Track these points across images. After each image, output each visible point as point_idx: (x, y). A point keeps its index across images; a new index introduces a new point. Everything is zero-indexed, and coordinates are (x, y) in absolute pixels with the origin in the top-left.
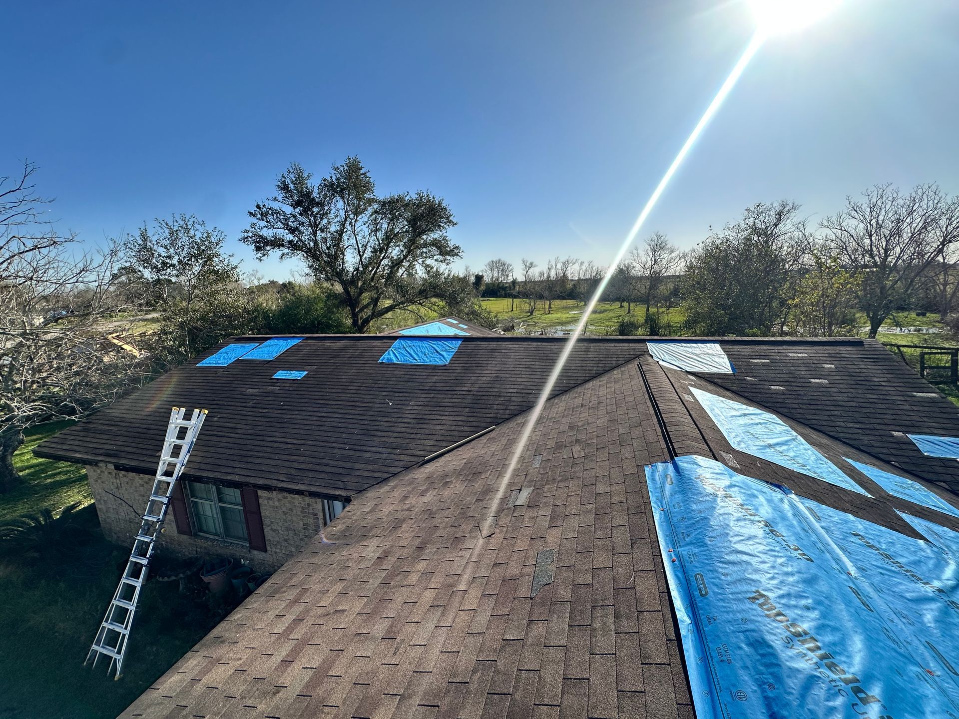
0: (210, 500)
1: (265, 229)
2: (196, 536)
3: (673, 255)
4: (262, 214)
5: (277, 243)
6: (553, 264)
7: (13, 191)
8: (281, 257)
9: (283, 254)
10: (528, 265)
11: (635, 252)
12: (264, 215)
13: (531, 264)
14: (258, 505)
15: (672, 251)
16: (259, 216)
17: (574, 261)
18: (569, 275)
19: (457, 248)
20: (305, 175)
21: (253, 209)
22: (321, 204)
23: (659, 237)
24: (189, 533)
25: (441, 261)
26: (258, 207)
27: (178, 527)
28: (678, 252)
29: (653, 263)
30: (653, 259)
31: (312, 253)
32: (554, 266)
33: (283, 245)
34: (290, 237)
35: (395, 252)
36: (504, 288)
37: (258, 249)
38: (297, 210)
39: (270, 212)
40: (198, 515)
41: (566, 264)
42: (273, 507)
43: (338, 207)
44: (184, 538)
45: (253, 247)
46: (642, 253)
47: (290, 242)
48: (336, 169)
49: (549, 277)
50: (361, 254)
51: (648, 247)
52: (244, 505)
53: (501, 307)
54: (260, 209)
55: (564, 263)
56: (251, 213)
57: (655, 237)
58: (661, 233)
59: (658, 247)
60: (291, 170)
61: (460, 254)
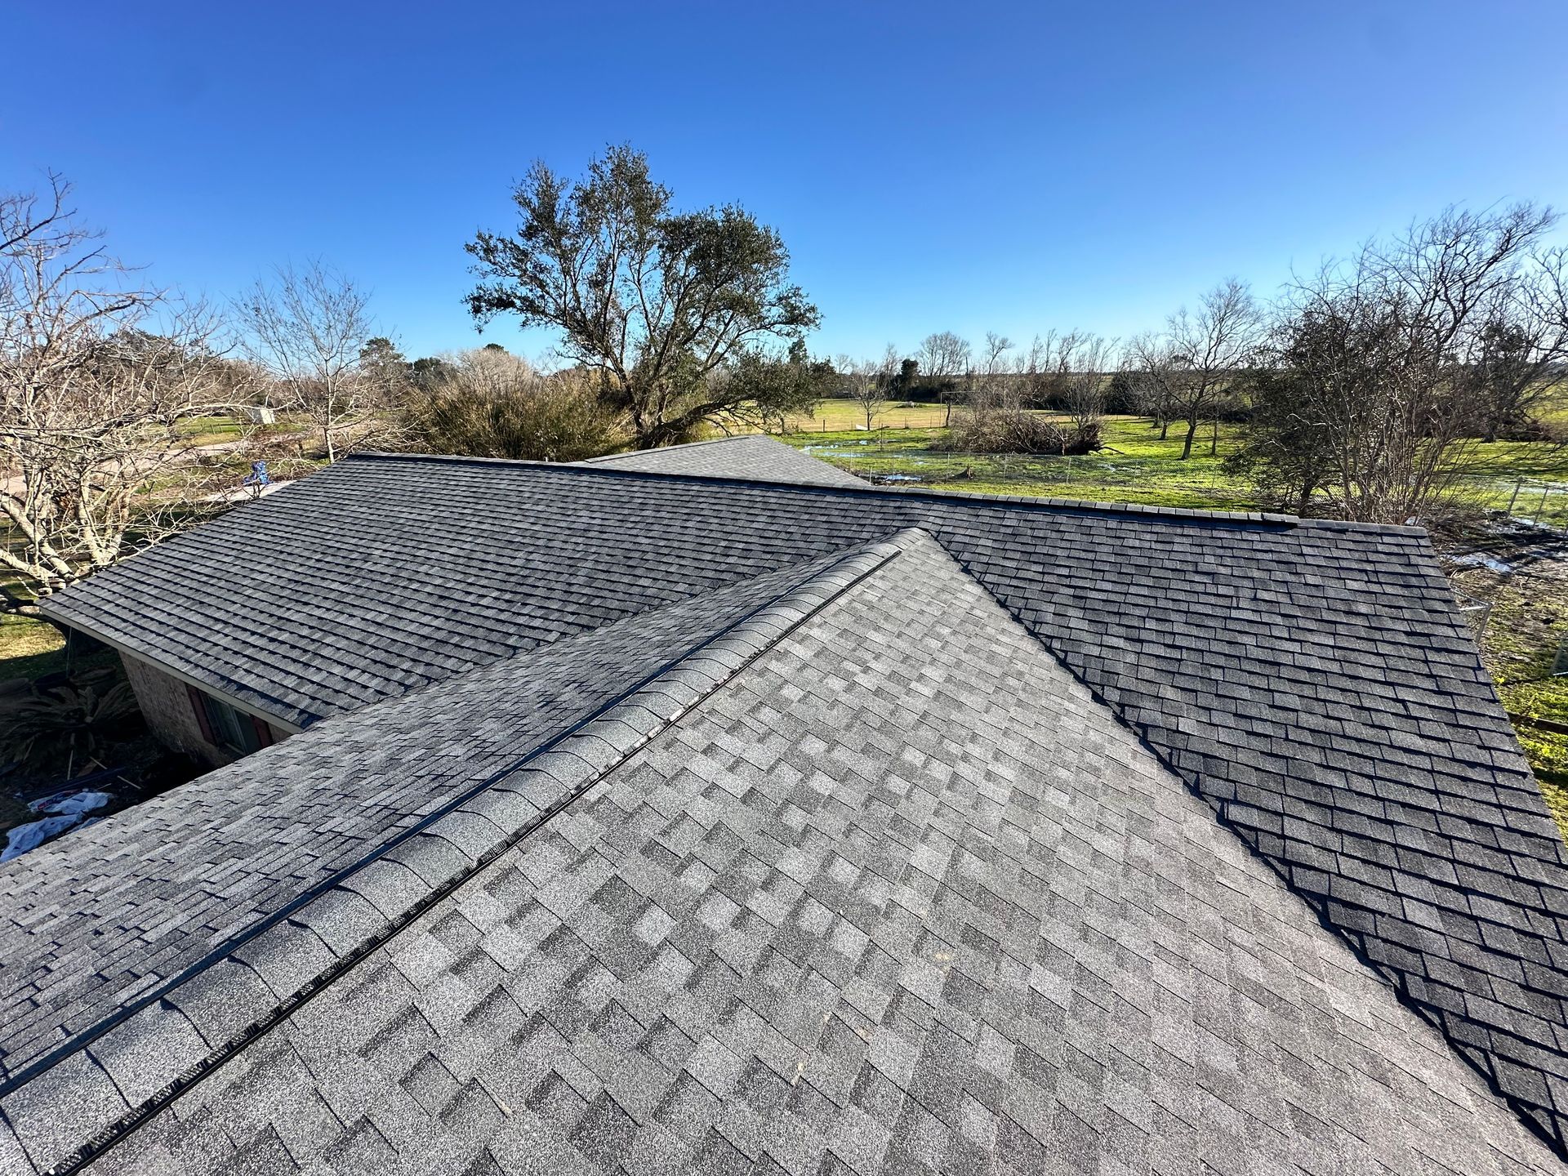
1: (492, 276)
2: (222, 747)
3: (1258, 326)
4: (486, 251)
5: (504, 303)
6: (1043, 341)
7: (48, 221)
8: (524, 324)
9: (527, 319)
10: (997, 343)
11: (1179, 319)
12: (490, 252)
13: (1004, 342)
15: (1257, 320)
16: (482, 253)
17: (1084, 337)
18: (1072, 364)
19: (813, 309)
20: (557, 182)
21: (473, 241)
23: (1234, 289)
24: (214, 742)
26: (480, 237)
27: (202, 732)
29: (1213, 343)
30: (1215, 335)
32: (1045, 347)
33: (512, 304)
34: (524, 291)
36: (949, 386)
37: (478, 311)
38: (531, 243)
39: (500, 246)
41: (1070, 342)
44: (212, 747)
45: (469, 306)
46: (1193, 321)
47: (524, 299)
48: (594, 168)
49: (1033, 368)
50: (651, 320)
51: (1206, 310)
53: (929, 419)
54: (483, 239)
55: (1065, 340)
56: (471, 249)
57: (1226, 291)
58: (1240, 282)
59: (1229, 308)
60: (533, 174)
61: (817, 322)
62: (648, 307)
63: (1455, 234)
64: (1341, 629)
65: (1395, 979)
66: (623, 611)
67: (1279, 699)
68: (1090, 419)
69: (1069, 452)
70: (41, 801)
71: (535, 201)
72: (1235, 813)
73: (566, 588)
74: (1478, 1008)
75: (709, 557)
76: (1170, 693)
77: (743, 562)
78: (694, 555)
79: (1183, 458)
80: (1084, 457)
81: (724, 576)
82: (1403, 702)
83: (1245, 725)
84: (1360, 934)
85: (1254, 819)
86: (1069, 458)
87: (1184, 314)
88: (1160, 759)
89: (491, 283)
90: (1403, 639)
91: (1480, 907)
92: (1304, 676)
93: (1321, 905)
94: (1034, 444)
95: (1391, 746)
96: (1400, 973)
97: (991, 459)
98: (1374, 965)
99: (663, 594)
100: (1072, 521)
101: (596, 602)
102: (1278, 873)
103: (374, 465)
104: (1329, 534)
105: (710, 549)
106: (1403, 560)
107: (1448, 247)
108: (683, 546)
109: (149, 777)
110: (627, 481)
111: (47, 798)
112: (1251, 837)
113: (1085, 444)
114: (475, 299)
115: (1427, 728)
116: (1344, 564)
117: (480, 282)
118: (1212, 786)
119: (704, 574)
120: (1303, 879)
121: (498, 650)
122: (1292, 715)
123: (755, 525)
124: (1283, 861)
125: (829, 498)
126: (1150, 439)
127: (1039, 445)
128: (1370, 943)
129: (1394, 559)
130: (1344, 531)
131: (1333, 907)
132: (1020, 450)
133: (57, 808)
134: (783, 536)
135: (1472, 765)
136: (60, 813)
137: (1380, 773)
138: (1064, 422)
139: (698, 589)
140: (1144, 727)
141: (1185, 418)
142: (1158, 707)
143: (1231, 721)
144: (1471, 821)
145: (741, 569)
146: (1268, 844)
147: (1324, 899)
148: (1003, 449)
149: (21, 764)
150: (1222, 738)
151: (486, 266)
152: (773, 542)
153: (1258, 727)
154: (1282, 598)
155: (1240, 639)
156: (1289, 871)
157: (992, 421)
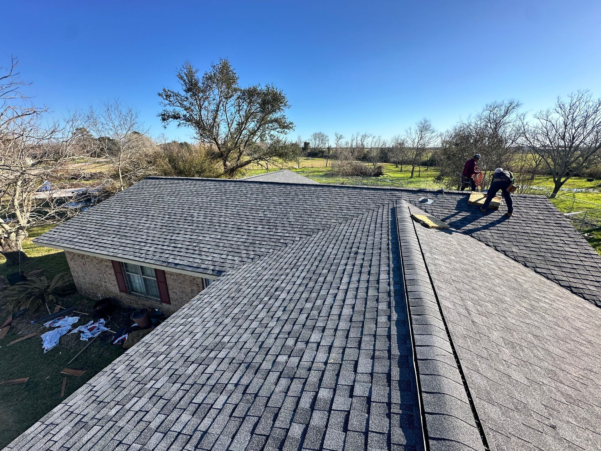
0: (137, 274)
1: (168, 106)
2: (130, 293)
3: (433, 134)
4: (166, 96)
5: (176, 117)
6: (355, 136)
7: (6, 77)
8: (179, 125)
9: (180, 123)
10: (338, 137)
11: (409, 131)
12: (168, 96)
13: (341, 136)
14: (165, 278)
15: (433, 132)
16: (165, 97)
17: (369, 135)
18: (365, 145)
19: (292, 123)
20: (194, 70)
21: (161, 92)
22: (204, 91)
23: (426, 121)
24: (126, 292)
25: (281, 132)
26: (164, 90)
27: (119, 288)
28: (437, 133)
29: (419, 139)
30: (420, 136)
31: (199, 124)
32: (356, 138)
33: (179, 117)
34: (185, 112)
35: (252, 125)
36: (323, 152)
37: (164, 120)
38: (189, 94)
39: (172, 95)
40: (130, 282)
41: (364, 136)
42: (173, 279)
43: (215, 93)
44: (123, 294)
45: (160, 118)
46: (413, 132)
47: (185, 116)
48: (214, 67)
49: (352, 145)
50: (230, 125)
51: (417, 128)
52: (157, 277)
53: (319, 163)
54: (165, 92)
55: (363, 136)
56: (160, 95)
57: (423, 122)
58: (427, 119)
59: (424, 128)
60: (185, 67)
61: (294, 128)
62: (229, 120)
63: (492, 108)
64: (538, 223)
65: (593, 302)
66: (318, 229)
67: (533, 242)
68: (379, 164)
69: (374, 176)
70: (50, 322)
71: (185, 78)
72: (538, 270)
73: (289, 223)
75: (336, 211)
76: (505, 242)
77: (350, 212)
78: (330, 210)
79: (411, 178)
80: (379, 178)
81: (346, 216)
82: (563, 240)
83: (528, 249)
84: (581, 294)
85: (544, 271)
86: (374, 178)
87: (410, 129)
88: (513, 259)
89: (170, 109)
90: (554, 225)
92: (536, 235)
93: (569, 288)
94: (362, 173)
95: (565, 251)
96: (594, 301)
97: (348, 178)
98: (587, 300)
99: (329, 223)
100: (448, 196)
101: (305, 227)
102: (556, 283)
103: (162, 181)
104: (522, 198)
105: (335, 208)
106: (545, 205)
107: (491, 111)
108: (324, 207)
109: (98, 308)
110: (283, 186)
111: (52, 321)
112: (545, 275)
113: (378, 173)
114: (164, 115)
115: (571, 246)
116: (530, 206)
117: (164, 108)
118: (529, 264)
119: (338, 216)
120: (563, 283)
121: (280, 244)
122: (538, 245)
123: (344, 200)
124: (556, 280)
125: (364, 191)
126: (398, 171)
127: (364, 174)
128: (584, 295)
129: (542, 204)
130: (526, 197)
132: (357, 175)
133: (57, 325)
134: (357, 203)
135: (586, 254)
136: (59, 327)
137: (567, 258)
138: (369, 166)
139: (340, 221)
140: (504, 251)
141: (412, 164)
142: (504, 246)
143: (525, 248)
144: (592, 266)
145: (351, 214)
146: (550, 276)
149: (26, 310)
150: (525, 253)
151: (167, 102)
152: (355, 205)
153: (532, 249)
154: (520, 216)
155: (515, 227)
156: (558, 282)
157: (347, 165)
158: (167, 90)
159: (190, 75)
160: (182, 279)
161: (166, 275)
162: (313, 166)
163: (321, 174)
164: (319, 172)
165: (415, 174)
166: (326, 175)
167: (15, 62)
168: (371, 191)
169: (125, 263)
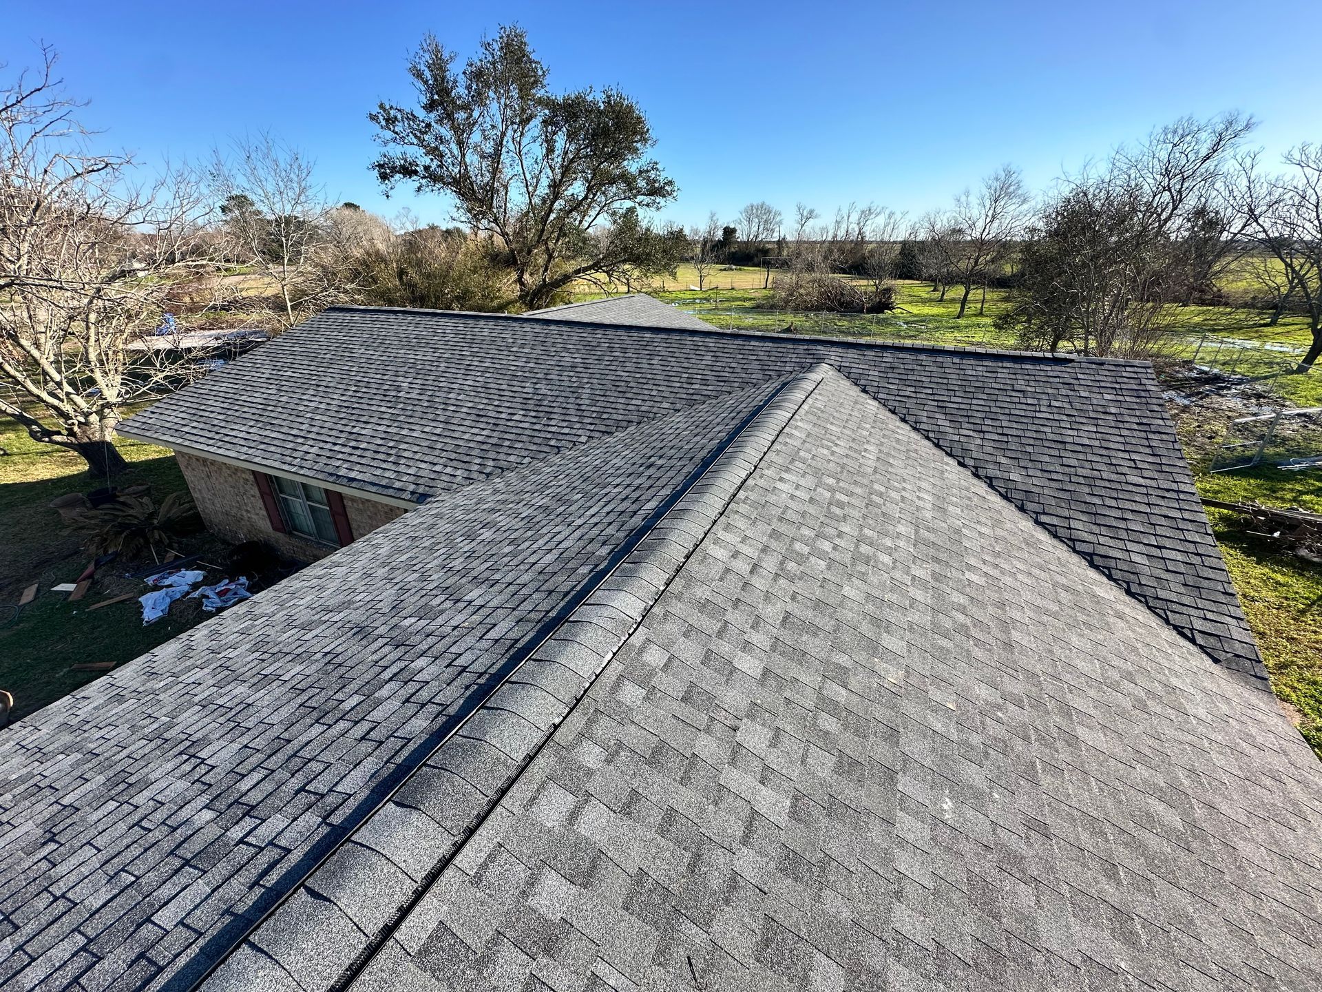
0: (298, 497)
1: (392, 144)
2: (290, 534)
3: (1025, 207)
4: (387, 120)
5: (408, 171)
6: (845, 213)
7: (39, 90)
8: (419, 189)
9: (420, 186)
10: (805, 214)
11: (963, 199)
12: (391, 121)
13: (811, 212)
14: (344, 507)
15: (1025, 201)
16: (383, 123)
17: (878, 210)
18: (867, 234)
19: (670, 183)
20: (446, 55)
21: (375, 110)
22: (466, 107)
23: (1009, 174)
24: (282, 530)
25: (648, 205)
26: (382, 106)
27: (272, 524)
28: (1033, 203)
29: (988, 220)
30: (990, 214)
31: (462, 186)
32: (846, 218)
33: (416, 172)
34: (426, 160)
36: (766, 252)
37: (384, 177)
38: (432, 115)
39: (399, 117)
40: (289, 512)
41: (866, 214)
42: (358, 509)
43: (494, 111)
44: (280, 535)
45: (376, 173)
46: (974, 201)
47: (427, 168)
48: (487, 46)
49: (835, 236)
50: (530, 189)
51: (985, 191)
52: (330, 505)
53: (751, 280)
54: (385, 110)
55: (863, 212)
56: (373, 118)
57: (1002, 175)
58: (1013, 168)
59: (1004, 190)
60: (425, 46)
61: (675, 194)
62: (528, 177)
63: (1180, 135)
64: (1100, 422)
65: (1125, 585)
66: (629, 422)
67: (1066, 461)
68: (888, 282)
69: (870, 311)
70: (154, 577)
71: (427, 74)
72: (1044, 519)
73: (577, 407)
74: (1162, 594)
75: (678, 385)
76: (1003, 460)
77: (705, 387)
78: (666, 383)
79: (958, 317)
80: (881, 316)
81: (695, 397)
82: (1134, 460)
83: (1046, 475)
84: (1108, 569)
85: (1055, 521)
86: (869, 316)
87: (967, 194)
88: (1001, 494)
89: (396, 152)
90: (1135, 427)
91: (1166, 553)
92: (1080, 448)
93: (1091, 559)
94: (841, 304)
95: (1127, 483)
96: (1128, 583)
97: (807, 316)
98: (1115, 581)
99: (655, 410)
101: (605, 416)
102: (1067, 545)
104: (1094, 366)
105: (677, 379)
106: (1138, 382)
107: (1175, 145)
108: (656, 377)
109: (235, 558)
111: (157, 576)
112: (1053, 529)
113: (882, 304)
114: (381, 166)
115: (1146, 474)
116: (1102, 384)
117: (384, 150)
118: (1030, 506)
119: (678, 396)
120: (1079, 546)
121: (546, 449)
122: (1073, 469)
123: (703, 362)
124: (1070, 539)
126: (930, 300)
127: (845, 305)
128: (1113, 572)
129: (1132, 381)
130: (1102, 364)
131: (1095, 558)
132: (831, 309)
133: (167, 582)
134: (727, 369)
135: (1168, 490)
136: (170, 586)
137: (1120, 496)
138: (863, 285)
139: (678, 406)
140: (990, 479)
141: (962, 283)
142: (997, 468)
143: (1039, 474)
144: (1165, 516)
145: (706, 393)
146: (1061, 532)
147: (1091, 555)
148: (818, 308)
149: (116, 554)
150: (1035, 482)
151: (388, 134)
152: (722, 374)
153: (1054, 476)
154: (1066, 405)
155: (1042, 429)
156: (1072, 544)
157: (808, 284)
158: (388, 107)
159: (438, 66)
160: (372, 509)
161: (345, 502)
162: (735, 285)
163: (747, 304)
164: (744, 300)
165: (972, 308)
166: (758, 309)
167: (50, 56)
168: (767, 344)
169: (276, 477)
